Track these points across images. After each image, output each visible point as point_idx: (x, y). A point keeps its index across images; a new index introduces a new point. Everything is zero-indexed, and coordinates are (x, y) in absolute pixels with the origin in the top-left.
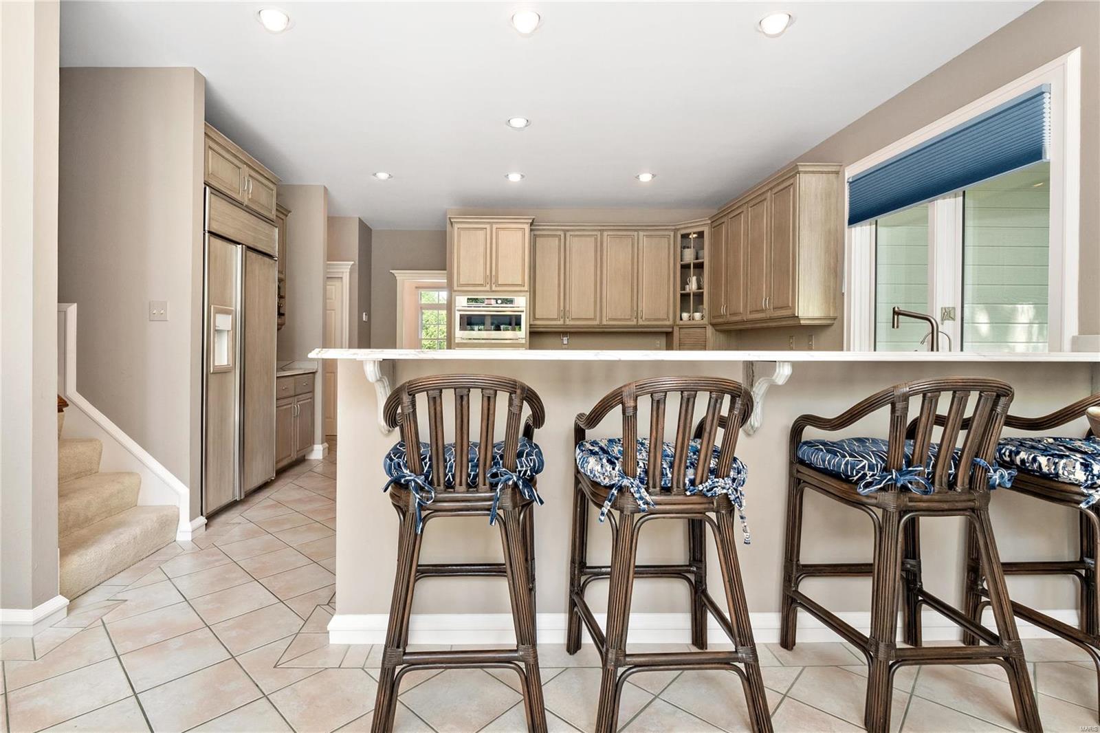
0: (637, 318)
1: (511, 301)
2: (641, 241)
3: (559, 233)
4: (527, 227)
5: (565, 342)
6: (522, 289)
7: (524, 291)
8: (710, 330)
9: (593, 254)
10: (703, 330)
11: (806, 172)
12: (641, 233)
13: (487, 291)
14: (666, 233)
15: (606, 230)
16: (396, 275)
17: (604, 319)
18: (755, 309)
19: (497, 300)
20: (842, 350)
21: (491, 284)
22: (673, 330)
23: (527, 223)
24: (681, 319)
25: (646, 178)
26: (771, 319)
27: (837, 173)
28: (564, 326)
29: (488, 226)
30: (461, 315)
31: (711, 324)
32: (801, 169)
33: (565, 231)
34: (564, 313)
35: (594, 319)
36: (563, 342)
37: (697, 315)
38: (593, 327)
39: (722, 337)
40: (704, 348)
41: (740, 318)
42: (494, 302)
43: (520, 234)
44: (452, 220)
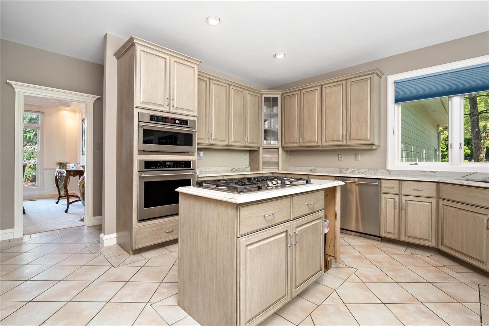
0: (245, 141)
2: (247, 96)
3: (206, 79)
4: (196, 67)
5: (201, 155)
7: (195, 116)
9: (225, 99)
10: (276, 150)
12: (247, 92)
13: (167, 112)
14: (258, 95)
15: (232, 85)
16: (13, 85)
17: (230, 141)
18: (330, 140)
21: (170, 106)
22: (259, 149)
23: (197, 63)
24: (264, 144)
27: (381, 77)
28: (209, 144)
29: (167, 57)
31: (282, 147)
33: (210, 79)
35: (225, 141)
37: (273, 142)
38: (224, 146)
41: (315, 144)
42: (173, 121)
43: (191, 70)
44: (135, 41)
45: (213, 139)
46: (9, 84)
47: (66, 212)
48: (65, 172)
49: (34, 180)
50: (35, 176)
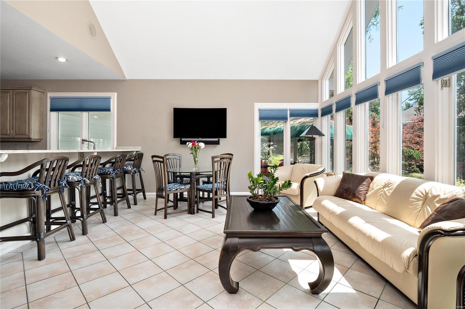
11: (34, 90)
26: (13, 138)
27: (44, 93)
32: (33, 88)
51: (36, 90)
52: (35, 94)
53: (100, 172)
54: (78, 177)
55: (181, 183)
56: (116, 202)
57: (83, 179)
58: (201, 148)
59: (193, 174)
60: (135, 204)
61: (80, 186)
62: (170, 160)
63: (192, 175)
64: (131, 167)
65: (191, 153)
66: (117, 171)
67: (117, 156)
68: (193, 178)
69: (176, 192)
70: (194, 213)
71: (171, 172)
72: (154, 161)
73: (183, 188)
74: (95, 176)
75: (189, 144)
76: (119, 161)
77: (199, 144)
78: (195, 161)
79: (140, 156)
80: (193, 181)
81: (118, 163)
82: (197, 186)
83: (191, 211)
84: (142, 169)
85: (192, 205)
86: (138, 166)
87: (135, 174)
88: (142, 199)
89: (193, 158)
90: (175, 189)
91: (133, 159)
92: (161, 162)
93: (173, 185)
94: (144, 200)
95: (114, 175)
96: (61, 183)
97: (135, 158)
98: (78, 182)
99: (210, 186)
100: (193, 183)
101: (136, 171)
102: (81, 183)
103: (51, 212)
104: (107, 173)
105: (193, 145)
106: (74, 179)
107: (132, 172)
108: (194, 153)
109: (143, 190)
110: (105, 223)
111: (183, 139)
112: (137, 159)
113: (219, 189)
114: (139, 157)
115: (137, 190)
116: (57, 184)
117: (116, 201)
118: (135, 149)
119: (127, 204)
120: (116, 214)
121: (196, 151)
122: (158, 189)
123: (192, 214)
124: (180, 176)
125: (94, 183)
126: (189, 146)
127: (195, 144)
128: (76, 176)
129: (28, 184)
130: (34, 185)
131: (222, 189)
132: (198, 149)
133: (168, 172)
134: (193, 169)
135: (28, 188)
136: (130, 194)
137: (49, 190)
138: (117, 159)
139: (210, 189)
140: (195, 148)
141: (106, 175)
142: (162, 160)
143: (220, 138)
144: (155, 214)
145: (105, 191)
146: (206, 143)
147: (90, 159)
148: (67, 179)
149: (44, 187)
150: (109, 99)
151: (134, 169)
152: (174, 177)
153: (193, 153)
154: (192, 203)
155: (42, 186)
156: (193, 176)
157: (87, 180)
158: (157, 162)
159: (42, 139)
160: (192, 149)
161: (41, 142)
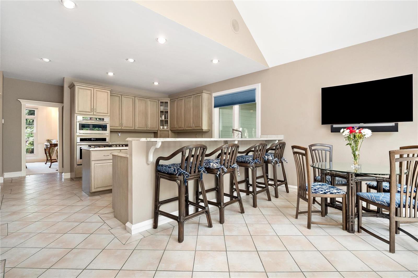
0: (147, 127)
1: (103, 119)
2: (148, 102)
3: (119, 95)
4: (109, 92)
5: (119, 135)
6: (107, 115)
7: (108, 116)
8: (170, 132)
9: (132, 105)
10: (168, 132)
11: (204, 93)
12: (148, 100)
13: (92, 115)
14: (156, 101)
15: (136, 97)
16: (21, 102)
17: (136, 127)
18: (188, 126)
19: (96, 118)
20: (212, 138)
21: (93, 112)
22: (158, 132)
23: (109, 90)
24: (160, 128)
25: (156, 84)
26: (194, 130)
27: (210, 94)
28: (121, 129)
29: (92, 89)
30: (79, 124)
31: (170, 130)
32: (204, 92)
33: (121, 95)
34: (121, 125)
35: (132, 127)
36: (118, 135)
37: (165, 127)
38: (132, 130)
39: (173, 134)
40: (168, 137)
41: (183, 129)
42: (95, 119)
43: (106, 94)
44: (75, 84)
45: (124, 126)
46: (18, 100)
47: (50, 167)
48: (49, 145)
49: (32, 152)
50: (33, 149)
51: (206, 93)
52: (205, 96)
53: (241, 160)
54: (217, 164)
55: (332, 183)
56: (255, 193)
57: (221, 167)
58: (365, 136)
59: (352, 174)
60: (276, 196)
61: (218, 174)
62: (317, 151)
63: (350, 176)
64: (272, 157)
65: (347, 144)
66: (256, 160)
67: (256, 145)
68: (352, 180)
69: (325, 196)
70: (352, 231)
71: (318, 168)
72: (295, 153)
73: (336, 193)
74: (234, 165)
75: (344, 131)
76: (259, 150)
77: (361, 131)
78: (355, 155)
79: (282, 145)
80: (352, 184)
81: (257, 152)
82: (357, 192)
83: (347, 227)
84: (284, 160)
85: (351, 220)
86: (280, 156)
87: (276, 164)
88: (284, 192)
89: (351, 151)
90: (322, 192)
91: (274, 148)
92: (303, 154)
93: (320, 185)
94: (286, 193)
95: (254, 164)
96: (200, 170)
97: (276, 147)
98: (218, 170)
99: (384, 197)
100: (352, 187)
101: (277, 161)
102: (219, 171)
103: (199, 193)
104: (247, 162)
105: (351, 132)
106: (214, 166)
107: (273, 161)
108: (353, 144)
109: (285, 182)
110: (243, 214)
111: (335, 126)
112: (278, 149)
113: (405, 206)
114: (281, 147)
115: (279, 181)
116: (197, 170)
117: (255, 191)
118: (277, 137)
119: (267, 195)
120: (255, 205)
121: (356, 142)
122: (300, 187)
123: (349, 232)
124: (330, 174)
125: (233, 172)
126: (344, 134)
127: (355, 131)
128: (216, 163)
129: (173, 169)
130: (177, 170)
131: (412, 206)
132: (360, 138)
133: (314, 168)
134: (352, 166)
135: (173, 172)
136: (271, 185)
137: (189, 176)
138: (256, 148)
139: (384, 202)
140: (355, 137)
141: (246, 164)
142: (304, 152)
143: (398, 122)
144: (297, 218)
145: (248, 179)
146: (374, 130)
147: (228, 148)
148: (209, 166)
149: (184, 173)
150: (254, 91)
151: (275, 159)
152: (322, 174)
153: (350, 144)
154: (351, 217)
155: (183, 171)
156: (352, 177)
157: (225, 168)
158: (298, 155)
159: (210, 130)
160: (349, 138)
161: (209, 132)
